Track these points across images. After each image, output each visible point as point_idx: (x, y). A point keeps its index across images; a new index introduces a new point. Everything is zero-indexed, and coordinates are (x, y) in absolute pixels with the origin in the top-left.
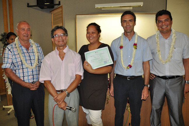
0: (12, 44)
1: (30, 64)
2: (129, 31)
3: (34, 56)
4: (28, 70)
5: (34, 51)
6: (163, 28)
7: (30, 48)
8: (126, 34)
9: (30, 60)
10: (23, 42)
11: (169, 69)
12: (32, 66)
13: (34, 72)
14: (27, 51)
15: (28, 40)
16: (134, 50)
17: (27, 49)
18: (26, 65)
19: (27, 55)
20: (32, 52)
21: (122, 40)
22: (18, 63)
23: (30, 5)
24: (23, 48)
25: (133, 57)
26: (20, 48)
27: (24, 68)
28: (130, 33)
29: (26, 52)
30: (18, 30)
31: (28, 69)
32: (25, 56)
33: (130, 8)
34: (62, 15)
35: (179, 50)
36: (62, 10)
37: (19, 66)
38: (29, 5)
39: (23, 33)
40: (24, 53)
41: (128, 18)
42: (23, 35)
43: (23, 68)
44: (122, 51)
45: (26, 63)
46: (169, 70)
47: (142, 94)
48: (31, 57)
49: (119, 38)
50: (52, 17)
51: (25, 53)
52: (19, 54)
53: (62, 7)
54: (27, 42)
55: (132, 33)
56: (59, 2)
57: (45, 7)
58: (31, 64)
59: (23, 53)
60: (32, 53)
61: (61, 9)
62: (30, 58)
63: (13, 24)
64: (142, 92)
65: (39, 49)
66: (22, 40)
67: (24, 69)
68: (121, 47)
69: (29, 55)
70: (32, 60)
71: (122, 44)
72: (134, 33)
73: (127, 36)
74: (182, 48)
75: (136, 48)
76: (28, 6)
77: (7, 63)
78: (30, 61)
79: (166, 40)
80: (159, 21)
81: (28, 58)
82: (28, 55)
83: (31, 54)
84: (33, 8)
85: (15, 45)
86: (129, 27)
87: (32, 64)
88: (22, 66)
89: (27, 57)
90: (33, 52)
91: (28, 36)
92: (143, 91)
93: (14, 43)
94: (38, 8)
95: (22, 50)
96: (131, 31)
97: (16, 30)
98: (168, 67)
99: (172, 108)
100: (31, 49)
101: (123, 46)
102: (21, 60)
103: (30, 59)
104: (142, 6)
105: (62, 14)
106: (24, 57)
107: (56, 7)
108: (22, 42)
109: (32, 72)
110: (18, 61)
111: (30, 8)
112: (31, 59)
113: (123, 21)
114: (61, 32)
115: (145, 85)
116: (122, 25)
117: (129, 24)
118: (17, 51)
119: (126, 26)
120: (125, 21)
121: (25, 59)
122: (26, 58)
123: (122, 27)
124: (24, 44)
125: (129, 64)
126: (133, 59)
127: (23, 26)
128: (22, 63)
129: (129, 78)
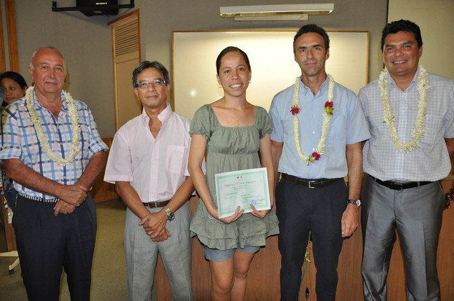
0: (18, 102)
1: (59, 151)
2: (312, 71)
3: (70, 132)
4: (52, 166)
5: (71, 120)
6: (396, 64)
7: (60, 114)
9: (61, 141)
11: (404, 163)
12: (63, 157)
13: (67, 173)
14: (54, 121)
15: (58, 94)
16: (326, 118)
17: (55, 115)
18: (50, 152)
19: (53, 128)
20: (65, 124)
21: (296, 94)
23: (59, 6)
24: (45, 112)
25: (323, 134)
26: (39, 111)
27: (44, 162)
28: (315, 77)
29: (52, 122)
30: (33, 67)
31: (55, 164)
32: (49, 132)
33: (302, 17)
34: (139, 31)
35: (432, 121)
36: (139, 19)
37: (33, 157)
38: (57, 7)
39: (44, 76)
40: (46, 125)
41: (310, 40)
42: (44, 80)
43: (43, 160)
44: (296, 119)
45: (49, 149)
46: (404, 166)
48: (62, 135)
49: (290, 90)
50: (114, 36)
51: (49, 124)
52: (34, 126)
53: (138, 11)
54: (55, 99)
55: (321, 76)
56: (132, 0)
57: (95, 12)
58: (63, 151)
59: (43, 125)
60: (66, 126)
61: (136, 18)
62: (60, 137)
63: (17, 53)
64: (343, 217)
65: (87, 115)
66: (41, 92)
67: (43, 164)
68: (295, 111)
69: (59, 130)
70: (64, 142)
72: (326, 76)
73: (308, 83)
74: (439, 115)
75: (331, 114)
76: (55, 8)
77: (12, 147)
78: (59, 144)
79: (403, 94)
80: (387, 46)
81: (54, 137)
82: (56, 131)
83: (63, 129)
84: (69, 15)
85: (26, 104)
86: (312, 62)
87: (65, 154)
88: (39, 156)
89: (52, 135)
90: (68, 124)
91: (55, 84)
93: (24, 99)
94: (78, 13)
95: (43, 117)
96: (318, 73)
97: (29, 68)
98: (401, 160)
99: (411, 257)
100: (64, 117)
102: (38, 140)
103: (59, 140)
105: (139, 29)
106: (47, 135)
107: (123, 11)
108: (43, 97)
109: (63, 173)
110: (29, 143)
111: (59, 14)
112: (63, 140)
113: (298, 49)
114: (152, 76)
115: (349, 201)
116: (297, 59)
117: (312, 55)
118: (29, 118)
119: (305, 61)
120: (304, 48)
121: (48, 139)
122: (50, 137)
123: (297, 64)
124: (46, 103)
125: (314, 150)
126: (322, 140)
127: (44, 59)
128: (40, 148)
129: (312, 185)
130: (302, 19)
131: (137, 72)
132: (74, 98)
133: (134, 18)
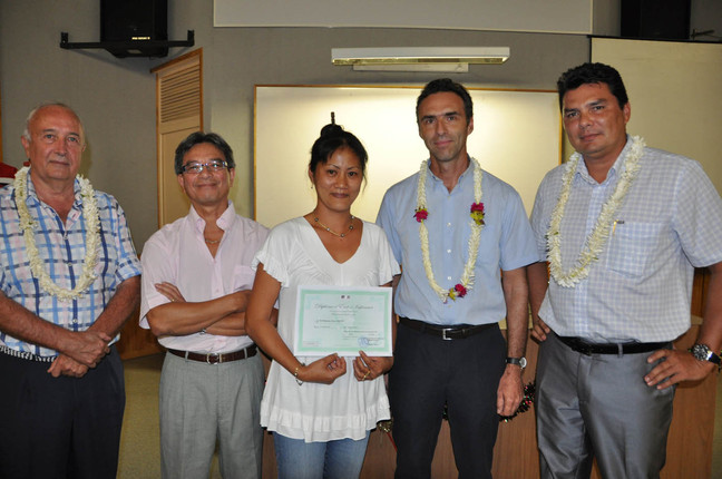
1: (66, 277)
2: (446, 154)
3: (85, 245)
4: (54, 303)
7: (70, 215)
8: (435, 165)
9: (70, 261)
10: (45, 187)
12: (73, 286)
13: (79, 314)
14: (61, 227)
15: (69, 181)
16: (476, 231)
19: (57, 238)
20: (78, 231)
21: (422, 189)
22: (17, 270)
23: (73, 39)
24: (46, 212)
25: (471, 255)
26: (35, 209)
27: (43, 295)
28: (452, 162)
29: (57, 228)
30: (28, 137)
32: (49, 246)
33: (459, 66)
34: (201, 85)
35: (637, 232)
36: (200, 65)
37: (23, 285)
38: (69, 41)
39: (47, 151)
40: (45, 231)
42: (48, 157)
43: (41, 292)
44: (424, 229)
47: (499, 393)
48: (73, 251)
49: (411, 182)
50: (160, 91)
51: (50, 231)
53: (199, 52)
54: (64, 189)
55: (461, 161)
56: (191, 34)
57: (131, 51)
58: (73, 278)
59: (40, 232)
60: (79, 235)
61: (198, 62)
62: (69, 254)
65: (115, 217)
66: (42, 178)
67: (41, 299)
68: (421, 215)
69: (67, 241)
70: (75, 262)
71: (423, 200)
72: (468, 160)
73: (440, 172)
75: (482, 222)
76: (66, 43)
78: (67, 266)
79: (599, 188)
81: (60, 253)
82: (62, 243)
83: (74, 239)
84: (85, 53)
85: (13, 196)
86: (444, 139)
87: (76, 281)
89: (55, 250)
90: (83, 231)
91: (66, 164)
92: (503, 380)
93: (11, 188)
94: (103, 52)
95: (41, 219)
96: (456, 156)
97: (22, 137)
100: (76, 219)
101: (427, 208)
103: (66, 259)
104: (504, 59)
105: (201, 81)
106: (46, 249)
107: (175, 51)
109: (72, 314)
110: (15, 263)
111: (72, 53)
112: (74, 258)
113: (424, 118)
114: (207, 155)
115: (509, 360)
117: (445, 129)
118: (16, 221)
119: (434, 139)
120: (432, 117)
122: (50, 252)
124: (49, 196)
126: (470, 264)
127: (48, 123)
129: (448, 334)
130: (460, 70)
131: (183, 149)
132: (95, 188)
133: (193, 63)
